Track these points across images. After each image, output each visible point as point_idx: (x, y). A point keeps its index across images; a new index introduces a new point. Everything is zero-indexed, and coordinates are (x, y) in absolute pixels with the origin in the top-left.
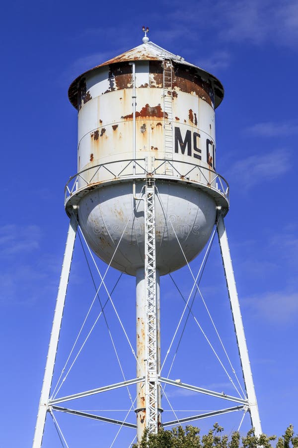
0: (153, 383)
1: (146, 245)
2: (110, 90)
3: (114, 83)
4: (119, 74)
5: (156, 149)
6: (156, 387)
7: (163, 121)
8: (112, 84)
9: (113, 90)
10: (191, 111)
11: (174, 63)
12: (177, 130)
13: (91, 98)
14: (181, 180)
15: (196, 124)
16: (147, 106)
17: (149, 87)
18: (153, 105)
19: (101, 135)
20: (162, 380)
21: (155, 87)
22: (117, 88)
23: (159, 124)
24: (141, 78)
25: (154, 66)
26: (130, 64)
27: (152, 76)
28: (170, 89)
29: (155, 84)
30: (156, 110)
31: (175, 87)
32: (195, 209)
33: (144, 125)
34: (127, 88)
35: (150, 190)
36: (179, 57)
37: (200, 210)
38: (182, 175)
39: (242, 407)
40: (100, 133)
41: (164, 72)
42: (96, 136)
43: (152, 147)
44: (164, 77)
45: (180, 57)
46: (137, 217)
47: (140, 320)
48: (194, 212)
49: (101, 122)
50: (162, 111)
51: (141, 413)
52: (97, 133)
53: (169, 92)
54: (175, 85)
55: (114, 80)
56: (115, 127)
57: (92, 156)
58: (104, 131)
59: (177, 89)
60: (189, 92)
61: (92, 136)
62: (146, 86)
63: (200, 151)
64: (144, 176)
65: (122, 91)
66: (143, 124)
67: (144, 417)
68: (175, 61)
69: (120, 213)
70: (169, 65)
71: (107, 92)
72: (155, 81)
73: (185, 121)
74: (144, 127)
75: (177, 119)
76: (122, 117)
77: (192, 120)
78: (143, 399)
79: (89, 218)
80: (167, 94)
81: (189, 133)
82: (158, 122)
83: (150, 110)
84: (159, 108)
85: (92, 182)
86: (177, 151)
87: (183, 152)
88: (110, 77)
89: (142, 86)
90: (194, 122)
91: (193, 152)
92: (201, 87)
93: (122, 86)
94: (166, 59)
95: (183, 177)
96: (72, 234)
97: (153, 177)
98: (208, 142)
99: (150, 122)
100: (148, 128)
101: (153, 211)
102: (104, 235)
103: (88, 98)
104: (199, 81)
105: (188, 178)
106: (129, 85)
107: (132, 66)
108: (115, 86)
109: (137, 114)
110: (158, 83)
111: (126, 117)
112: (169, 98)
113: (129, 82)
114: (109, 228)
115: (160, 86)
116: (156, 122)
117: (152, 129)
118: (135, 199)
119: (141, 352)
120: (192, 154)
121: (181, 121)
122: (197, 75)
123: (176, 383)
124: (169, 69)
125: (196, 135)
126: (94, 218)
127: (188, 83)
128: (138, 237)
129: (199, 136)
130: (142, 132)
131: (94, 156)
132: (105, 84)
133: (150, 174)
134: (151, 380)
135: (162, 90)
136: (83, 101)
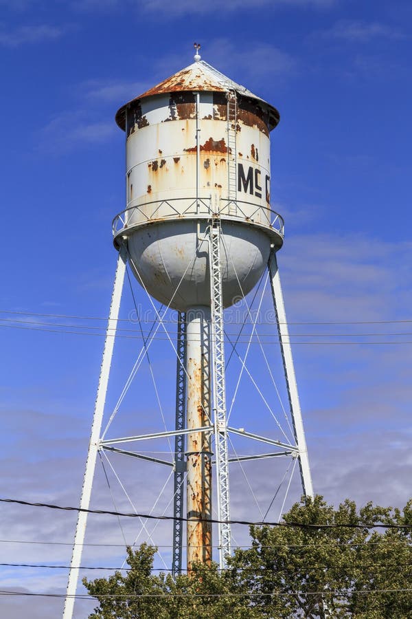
0: (222, 433)
1: (211, 289)
2: (171, 118)
3: (176, 111)
4: (181, 102)
5: (220, 186)
6: (225, 437)
7: (226, 156)
8: (173, 112)
9: (174, 119)
10: (253, 146)
11: (238, 95)
12: (240, 166)
13: (148, 125)
14: (246, 221)
15: (257, 160)
16: (211, 139)
17: (212, 119)
18: (217, 139)
19: (161, 167)
20: (230, 429)
21: (219, 119)
22: (178, 118)
23: (223, 160)
24: (205, 108)
25: (218, 97)
26: (194, 94)
27: (216, 107)
28: (233, 122)
29: (218, 116)
30: (220, 145)
31: (239, 120)
32: (255, 250)
33: (208, 160)
34: (190, 118)
35: (215, 231)
36: (243, 88)
37: (259, 251)
38: (247, 216)
39: (290, 453)
40: (159, 164)
41: (228, 104)
42: (154, 166)
43: (216, 184)
44: (228, 109)
45: (245, 89)
46: (199, 257)
47: (192, 361)
48: (254, 253)
49: (160, 152)
50: (226, 146)
51: (193, 456)
52: (155, 163)
53: (232, 125)
54: (239, 117)
55: (176, 108)
56: (176, 160)
57: (149, 187)
58: (163, 162)
59: (240, 123)
60: (252, 126)
61: (150, 166)
62: (210, 118)
63: (260, 189)
64: (209, 216)
65: (184, 122)
66: (206, 158)
67: (196, 461)
68: (239, 92)
69: (180, 252)
70: (233, 96)
71: (168, 120)
72: (219, 113)
73: (248, 157)
74: (207, 163)
75: (241, 155)
76: (184, 150)
77: (254, 156)
78: (196, 442)
79: (144, 253)
80: (230, 128)
81: (251, 169)
82: (222, 157)
83: (214, 144)
84: (222, 142)
85: (153, 218)
86: (240, 190)
87: (246, 191)
88: (171, 104)
89: (206, 118)
90: (256, 157)
91: (255, 190)
92: (262, 119)
93: (184, 115)
94: (231, 90)
95: (248, 218)
96: (121, 266)
97: (219, 217)
98: (267, 178)
99: (214, 157)
100: (212, 164)
101: (219, 254)
102: (161, 273)
103: (144, 124)
104: (260, 114)
105: (252, 220)
106: (192, 116)
107: (196, 95)
108: (176, 115)
109: (202, 148)
110: (222, 116)
111: (189, 150)
112: (232, 132)
113: (191, 112)
114: (167, 266)
115: (224, 118)
116: (220, 158)
117: (216, 165)
118: (197, 239)
119: (193, 394)
120: (254, 193)
121: (244, 157)
122: (258, 107)
123: (240, 432)
124: (233, 101)
125: (258, 172)
126: (150, 254)
127: (251, 116)
128: (198, 277)
129: (260, 173)
130: (206, 167)
131: (152, 188)
132: (165, 111)
133: (216, 214)
134: (221, 430)
135: (226, 122)
136: (136, 125)
